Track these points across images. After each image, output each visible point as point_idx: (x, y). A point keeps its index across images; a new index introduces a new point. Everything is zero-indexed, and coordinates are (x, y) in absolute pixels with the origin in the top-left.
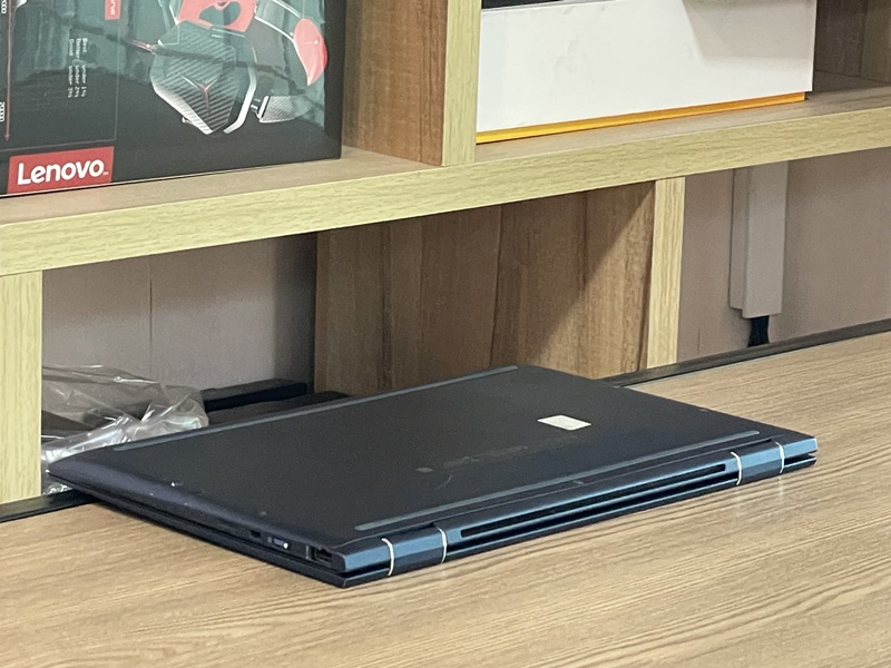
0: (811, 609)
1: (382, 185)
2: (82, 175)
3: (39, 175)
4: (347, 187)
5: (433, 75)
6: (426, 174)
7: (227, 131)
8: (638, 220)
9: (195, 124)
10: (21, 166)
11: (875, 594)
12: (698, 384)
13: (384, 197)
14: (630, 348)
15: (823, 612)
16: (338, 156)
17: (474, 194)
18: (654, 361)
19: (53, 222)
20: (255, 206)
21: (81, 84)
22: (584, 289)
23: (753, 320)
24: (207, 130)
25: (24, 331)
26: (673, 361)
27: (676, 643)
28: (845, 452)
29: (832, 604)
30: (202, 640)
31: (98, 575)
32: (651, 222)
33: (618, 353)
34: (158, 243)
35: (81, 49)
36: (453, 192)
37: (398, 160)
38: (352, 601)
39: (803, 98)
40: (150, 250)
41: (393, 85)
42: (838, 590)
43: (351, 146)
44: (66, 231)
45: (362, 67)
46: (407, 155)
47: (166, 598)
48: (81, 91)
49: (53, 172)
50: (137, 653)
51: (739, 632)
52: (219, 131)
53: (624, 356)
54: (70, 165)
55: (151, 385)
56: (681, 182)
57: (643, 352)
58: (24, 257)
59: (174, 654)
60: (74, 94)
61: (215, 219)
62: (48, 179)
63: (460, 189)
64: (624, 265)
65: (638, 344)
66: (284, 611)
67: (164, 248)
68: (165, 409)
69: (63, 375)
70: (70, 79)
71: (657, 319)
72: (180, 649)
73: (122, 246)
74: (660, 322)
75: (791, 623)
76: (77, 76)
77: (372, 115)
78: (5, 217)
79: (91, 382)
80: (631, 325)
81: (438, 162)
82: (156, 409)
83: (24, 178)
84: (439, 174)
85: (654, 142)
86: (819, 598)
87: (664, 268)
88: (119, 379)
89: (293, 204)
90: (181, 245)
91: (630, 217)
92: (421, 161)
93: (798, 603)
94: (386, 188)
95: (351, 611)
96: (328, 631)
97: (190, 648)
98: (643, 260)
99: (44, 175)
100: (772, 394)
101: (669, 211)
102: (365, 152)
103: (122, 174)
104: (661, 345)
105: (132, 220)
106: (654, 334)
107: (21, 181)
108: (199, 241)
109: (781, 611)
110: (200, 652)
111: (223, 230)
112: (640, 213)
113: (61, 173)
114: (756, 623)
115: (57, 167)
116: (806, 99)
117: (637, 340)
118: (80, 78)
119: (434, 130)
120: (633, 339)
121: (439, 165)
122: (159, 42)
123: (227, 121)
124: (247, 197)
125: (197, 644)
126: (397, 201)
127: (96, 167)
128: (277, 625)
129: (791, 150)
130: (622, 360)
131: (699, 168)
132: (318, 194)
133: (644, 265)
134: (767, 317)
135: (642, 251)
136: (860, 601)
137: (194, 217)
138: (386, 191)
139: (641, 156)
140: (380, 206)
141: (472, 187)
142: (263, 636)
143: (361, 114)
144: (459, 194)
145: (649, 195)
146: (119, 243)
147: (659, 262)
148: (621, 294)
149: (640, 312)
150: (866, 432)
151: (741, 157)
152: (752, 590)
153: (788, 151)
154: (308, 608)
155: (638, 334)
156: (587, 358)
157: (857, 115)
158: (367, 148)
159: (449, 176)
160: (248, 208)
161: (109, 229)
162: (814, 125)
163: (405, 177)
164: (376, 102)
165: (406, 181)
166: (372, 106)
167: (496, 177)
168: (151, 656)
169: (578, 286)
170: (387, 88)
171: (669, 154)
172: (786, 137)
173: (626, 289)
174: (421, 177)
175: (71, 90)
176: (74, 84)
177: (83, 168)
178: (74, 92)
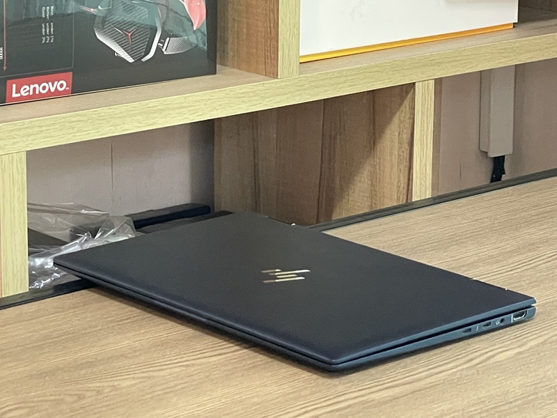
0: (479, 364)
1: (241, 91)
2: (53, 90)
3: (25, 91)
4: (217, 94)
5: (272, 22)
6: (269, 83)
7: (144, 60)
8: (406, 107)
9: (123, 56)
10: (14, 86)
11: (520, 353)
12: (433, 214)
13: (242, 99)
14: (402, 185)
15: (486, 365)
16: (215, 73)
17: (299, 95)
18: (417, 196)
19: (32, 121)
20: (159, 107)
21: (50, 35)
23: (496, 159)
24: (131, 60)
25: (16, 188)
26: (429, 195)
27: (392, 387)
28: (516, 259)
29: (493, 360)
30: (101, 389)
31: (44, 346)
32: (413, 108)
33: (395, 189)
34: (99, 132)
35: (50, 13)
36: (285, 94)
37: (253, 75)
38: (198, 361)
39: (512, 27)
41: (248, 28)
43: (223, 65)
44: (40, 127)
45: (229, 17)
46: (257, 72)
47: (84, 361)
48: (50, 39)
49: (35, 89)
50: (62, 397)
52: (138, 60)
53: (398, 190)
54: (45, 84)
55: (104, 214)
56: (432, 83)
57: (410, 188)
58: (14, 143)
59: (84, 397)
60: (46, 41)
61: (135, 116)
62: (31, 93)
63: (290, 92)
64: (397, 134)
65: (407, 183)
66: (155, 368)
67: (102, 135)
68: (110, 231)
69: (49, 209)
70: (43, 32)
71: (418, 168)
72: (88, 394)
73: (77, 134)
74: (420, 170)
75: (465, 373)
76: (48, 30)
77: (236, 47)
78: (3, 119)
79: (67, 213)
80: (402, 171)
81: (275, 76)
82: (105, 230)
83: (16, 93)
84: (276, 83)
85: (414, 59)
87: (422, 136)
88: (83, 211)
89: (184, 105)
91: (401, 105)
92: (265, 75)
93: (472, 360)
94: (242, 93)
95: (196, 368)
97: (94, 393)
98: (410, 132)
99: (29, 91)
100: (477, 220)
101: (424, 101)
102: (233, 70)
103: (78, 88)
104: (421, 184)
105: (82, 118)
106: (417, 177)
107: (14, 95)
109: (460, 365)
110: (99, 397)
111: (140, 122)
112: (407, 102)
113: (39, 89)
114: (444, 373)
115: (36, 86)
116: (514, 27)
117: (406, 181)
118: (50, 31)
119: (273, 56)
120: (404, 180)
121: (277, 78)
122: (99, 7)
123: (143, 54)
125: (98, 392)
126: (250, 101)
127: (61, 85)
128: (149, 378)
129: (502, 60)
130: (397, 193)
131: (444, 74)
132: (199, 98)
133: (409, 134)
134: (504, 156)
135: (408, 125)
136: (510, 358)
137: (122, 115)
138: (243, 95)
139: (405, 68)
140: (239, 104)
141: (298, 91)
142: (140, 385)
143: (230, 46)
144: (289, 95)
145: (412, 91)
146: (74, 133)
147: (419, 134)
148: (396, 153)
149: (408, 164)
150: (533, 244)
155: (406, 178)
156: (376, 192)
157: (545, 37)
158: (233, 67)
159: (283, 84)
160: (155, 108)
161: (68, 125)
162: (518, 45)
163: (255, 86)
164: (238, 38)
165: (255, 88)
166: (236, 40)
167: (313, 84)
168: (70, 399)
169: (370, 147)
170: (245, 30)
171: (423, 66)
172: (499, 53)
173: (399, 149)
174: (265, 85)
175: (44, 38)
176: (46, 35)
177: (53, 86)
178: (46, 39)
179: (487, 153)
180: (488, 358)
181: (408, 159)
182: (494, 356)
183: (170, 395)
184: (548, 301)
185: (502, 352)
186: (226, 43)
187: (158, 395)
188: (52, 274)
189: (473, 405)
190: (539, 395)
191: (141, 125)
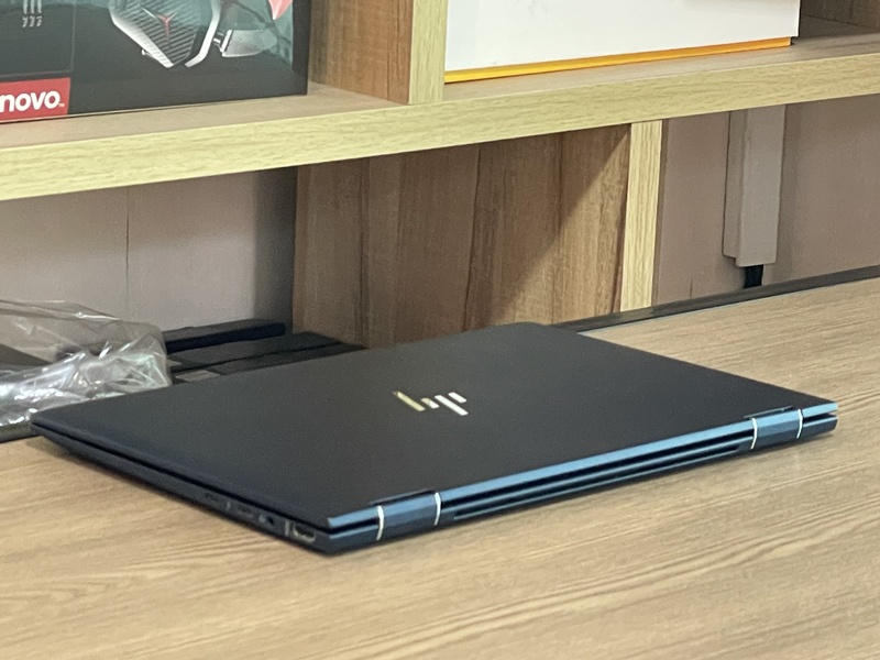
0: (746, 561)
1: (348, 122)
2: (37, 106)
4: (308, 124)
5: (401, 12)
6: (393, 112)
7: (189, 64)
8: (614, 163)
9: (154, 56)
11: (813, 547)
13: (347, 135)
14: (604, 293)
15: (759, 564)
16: (304, 92)
17: (442, 134)
18: (627, 304)
19: (2, 152)
20: (211, 141)
21: (36, 15)
22: (559, 233)
23: (747, 269)
24: (168, 64)
26: (647, 304)
27: (603, 593)
29: (767, 557)
30: (114, 582)
31: (18, 513)
32: (626, 166)
33: (592, 298)
34: (112, 176)
36: (420, 131)
37: (366, 97)
39: (788, 43)
40: (103, 183)
41: (361, 22)
42: (775, 543)
43: (319, 82)
44: (16, 162)
46: (373, 93)
48: (36, 21)
49: (7, 102)
50: (47, 593)
51: (670, 583)
52: (180, 64)
53: (597, 301)
54: (24, 96)
55: (114, 322)
56: (658, 126)
57: (617, 296)
59: (84, 595)
61: (171, 154)
62: (2, 110)
64: (598, 208)
65: (611, 289)
67: (116, 182)
68: (123, 346)
69: (23, 309)
71: (631, 264)
72: (91, 589)
73: (75, 179)
74: (634, 269)
75: (723, 575)
77: (340, 52)
79: (53, 317)
80: (606, 269)
81: (404, 100)
82: (114, 345)
84: (406, 112)
85: (630, 84)
86: (758, 549)
87: (639, 212)
88: (80, 315)
89: (253, 139)
90: (134, 180)
91: (605, 159)
92: (388, 99)
93: (734, 554)
94: (350, 125)
96: (244, 575)
97: (102, 588)
98: (619, 204)
101: (644, 155)
102: (333, 89)
103: (78, 106)
104: (635, 290)
105: (83, 152)
106: (628, 279)
108: (153, 176)
109: (714, 563)
110: (111, 594)
111: (180, 164)
112: (616, 157)
113: (15, 104)
114: (689, 574)
115: (10, 97)
116: (792, 44)
117: (611, 285)
118: (36, 8)
119: (401, 67)
120: (607, 284)
121: (406, 103)
123: (188, 54)
124: (204, 132)
125: (108, 586)
126: (362, 139)
127: (51, 98)
128: (193, 567)
130: (596, 305)
132: (278, 130)
133: (619, 209)
134: (762, 266)
135: (616, 194)
136: (799, 554)
137: (149, 151)
138: (351, 129)
139: (616, 98)
140: (343, 143)
141: (441, 126)
143: (330, 51)
144: (426, 133)
145: (625, 138)
146: (71, 176)
147: (634, 207)
148: (596, 239)
149: (614, 258)
151: (720, 102)
152: (688, 540)
153: (770, 96)
154: (229, 550)
155: (611, 280)
156: (560, 302)
157: (843, 61)
158: (335, 86)
159: (415, 114)
160: (206, 143)
161: (61, 161)
162: (798, 70)
163: (371, 114)
164: (344, 38)
165: (372, 118)
166: (340, 41)
167: (465, 117)
168: (59, 596)
169: (554, 229)
170: (356, 24)
171: (645, 97)
172: (768, 82)
173: (601, 232)
174: (387, 114)
175: (26, 19)
176: (29, 14)
177: (38, 98)
178: (29, 21)
179: (734, 259)
180: (762, 553)
181: (615, 250)
182: (770, 550)
183: (228, 595)
184: (856, 468)
185: (784, 544)
186: (324, 45)
187: (209, 595)
188: (26, 409)
189: (740, 625)
190: (849, 613)
191: (183, 169)
